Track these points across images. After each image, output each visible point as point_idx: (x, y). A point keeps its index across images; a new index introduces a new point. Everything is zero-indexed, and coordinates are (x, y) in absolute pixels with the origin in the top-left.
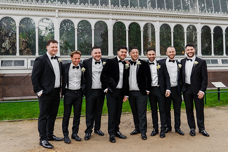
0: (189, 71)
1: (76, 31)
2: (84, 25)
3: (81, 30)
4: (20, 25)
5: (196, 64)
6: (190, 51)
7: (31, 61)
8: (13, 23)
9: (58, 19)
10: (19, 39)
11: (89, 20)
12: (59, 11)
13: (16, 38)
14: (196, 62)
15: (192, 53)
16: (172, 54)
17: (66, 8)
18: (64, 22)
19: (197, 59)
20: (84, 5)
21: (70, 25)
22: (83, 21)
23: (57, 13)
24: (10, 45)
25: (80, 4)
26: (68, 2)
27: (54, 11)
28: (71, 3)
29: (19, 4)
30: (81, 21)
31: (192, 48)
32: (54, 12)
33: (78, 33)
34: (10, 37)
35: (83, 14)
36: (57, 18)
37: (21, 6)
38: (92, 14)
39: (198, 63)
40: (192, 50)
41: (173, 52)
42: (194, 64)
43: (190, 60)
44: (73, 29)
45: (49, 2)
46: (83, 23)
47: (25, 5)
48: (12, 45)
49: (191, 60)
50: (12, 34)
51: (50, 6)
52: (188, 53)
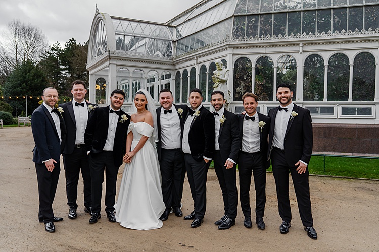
0: (281, 127)
1: (326, 69)
2: (338, 59)
3: (334, 67)
4: (256, 65)
5: (295, 116)
6: (283, 95)
7: (268, 108)
8: (249, 64)
9: (302, 55)
10: (255, 82)
11: (346, 53)
12: (304, 44)
13: (251, 81)
14: (295, 114)
15: (287, 98)
16: (52, 98)
17: (313, 40)
18: (311, 58)
19: (296, 108)
20: (340, 32)
21: (318, 60)
22: (337, 54)
23: (301, 48)
24: (245, 89)
25: (333, 33)
26: (317, 32)
27: (298, 45)
28: (320, 32)
29: (257, 42)
30: (333, 56)
31: (287, 89)
32: (298, 47)
33: (329, 71)
34: (245, 80)
35: (338, 44)
36: (301, 53)
37: (258, 43)
38: (351, 44)
39: (297, 114)
40: (286, 92)
41: (54, 96)
42: (291, 117)
43: (284, 110)
44: (323, 66)
45: (292, 34)
46: (337, 57)
47: (262, 41)
48: (247, 90)
49: (286, 110)
50: (248, 76)
51: (292, 40)
52: (281, 99)
